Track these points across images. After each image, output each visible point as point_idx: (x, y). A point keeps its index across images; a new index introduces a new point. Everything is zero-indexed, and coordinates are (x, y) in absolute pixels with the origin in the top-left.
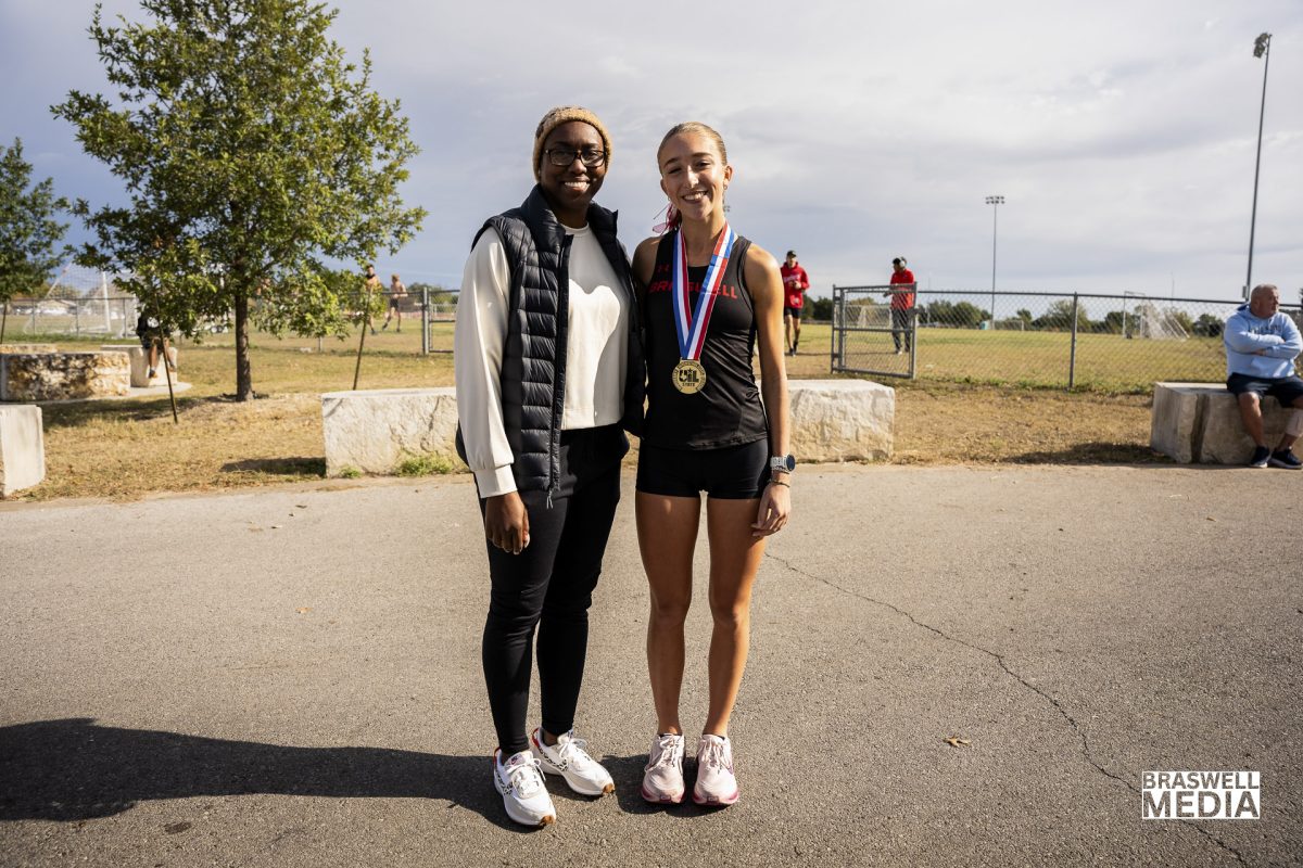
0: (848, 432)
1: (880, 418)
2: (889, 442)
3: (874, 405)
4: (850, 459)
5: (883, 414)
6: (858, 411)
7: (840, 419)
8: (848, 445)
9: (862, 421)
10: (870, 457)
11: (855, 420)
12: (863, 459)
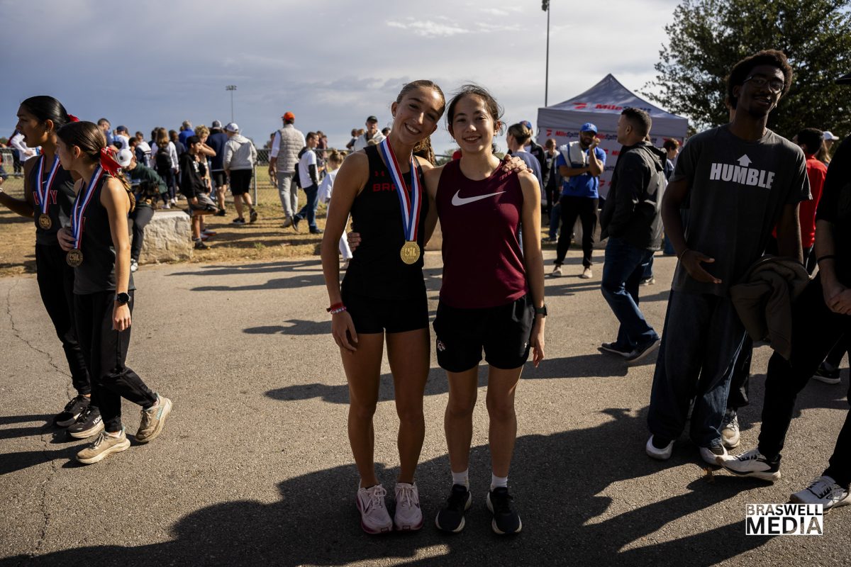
0: (160, 244)
1: (181, 234)
2: (189, 249)
3: (176, 226)
4: (162, 261)
5: (183, 232)
6: (166, 231)
7: (153, 236)
8: (161, 252)
9: (169, 237)
10: (178, 259)
11: (164, 236)
12: (172, 260)
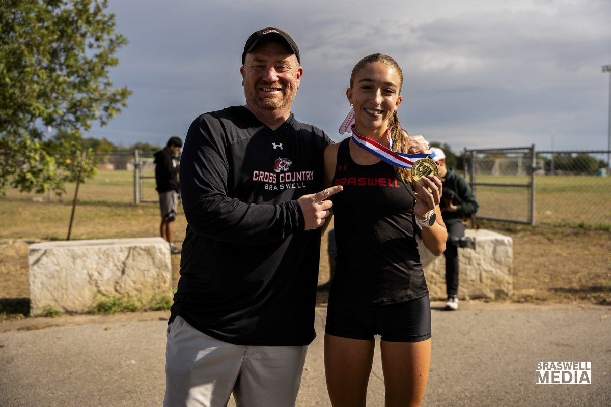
0: (473, 275)
1: (500, 263)
2: (509, 283)
3: (495, 252)
4: (475, 297)
5: (503, 260)
6: (481, 257)
7: (465, 264)
8: (473, 286)
9: (486, 266)
10: (492, 295)
11: (479, 264)
12: (486, 297)
